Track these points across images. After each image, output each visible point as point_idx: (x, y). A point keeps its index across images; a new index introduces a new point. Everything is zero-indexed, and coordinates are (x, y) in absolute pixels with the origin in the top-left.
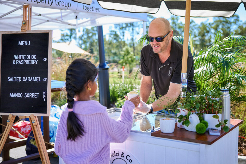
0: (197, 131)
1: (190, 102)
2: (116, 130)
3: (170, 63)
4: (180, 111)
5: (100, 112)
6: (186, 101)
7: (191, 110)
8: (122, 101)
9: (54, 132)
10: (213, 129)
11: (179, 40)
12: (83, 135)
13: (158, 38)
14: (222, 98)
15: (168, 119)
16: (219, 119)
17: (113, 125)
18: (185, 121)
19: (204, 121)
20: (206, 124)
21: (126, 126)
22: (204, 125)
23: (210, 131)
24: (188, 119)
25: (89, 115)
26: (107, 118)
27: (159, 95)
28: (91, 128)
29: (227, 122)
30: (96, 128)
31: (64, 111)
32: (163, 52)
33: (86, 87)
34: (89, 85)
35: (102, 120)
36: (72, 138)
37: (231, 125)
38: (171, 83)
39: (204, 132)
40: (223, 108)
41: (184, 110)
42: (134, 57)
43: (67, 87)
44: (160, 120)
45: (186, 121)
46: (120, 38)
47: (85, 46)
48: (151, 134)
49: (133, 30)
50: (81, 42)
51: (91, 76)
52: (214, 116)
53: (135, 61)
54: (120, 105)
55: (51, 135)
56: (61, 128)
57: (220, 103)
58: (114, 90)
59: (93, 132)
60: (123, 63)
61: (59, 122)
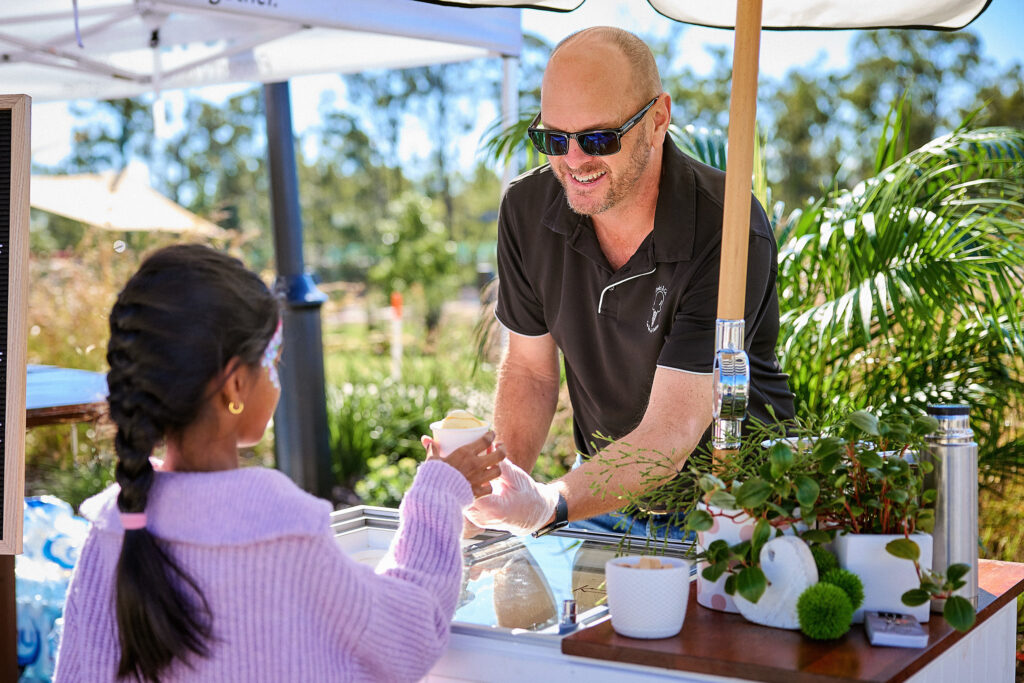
0: (808, 626)
1: (766, 473)
2: (381, 621)
3: (657, 265)
4: (711, 522)
5: (299, 530)
6: (743, 467)
7: (772, 515)
8: (391, 472)
9: (44, 638)
10: (890, 615)
11: (698, 145)
12: (203, 653)
13: (593, 135)
14: (934, 450)
15: (651, 561)
16: (920, 560)
17: (367, 599)
18: (738, 571)
19: (842, 572)
20: (852, 589)
21: (429, 598)
22: (840, 592)
23: (872, 625)
24: (758, 560)
25: (237, 548)
26: (335, 559)
27: (598, 435)
28: (250, 618)
29: (963, 579)
30: (276, 617)
31: (100, 527)
32: (618, 206)
33: (217, 402)
34: (231, 385)
35: (308, 569)
36: (143, 671)
37: (982, 590)
38: (661, 371)
39: (842, 632)
40: (938, 502)
41: (733, 513)
42: (451, 248)
43: (116, 397)
44: (609, 567)
45: (748, 575)
46: (375, 152)
47: (197, 194)
48: (559, 646)
49: (442, 109)
50: (174, 172)
51: (245, 337)
52: (892, 548)
53: (452, 267)
54: (382, 496)
55: (24, 651)
56: (86, 619)
57: (925, 475)
58: (350, 417)
59: (263, 640)
60: (391, 276)
61: (74, 587)
